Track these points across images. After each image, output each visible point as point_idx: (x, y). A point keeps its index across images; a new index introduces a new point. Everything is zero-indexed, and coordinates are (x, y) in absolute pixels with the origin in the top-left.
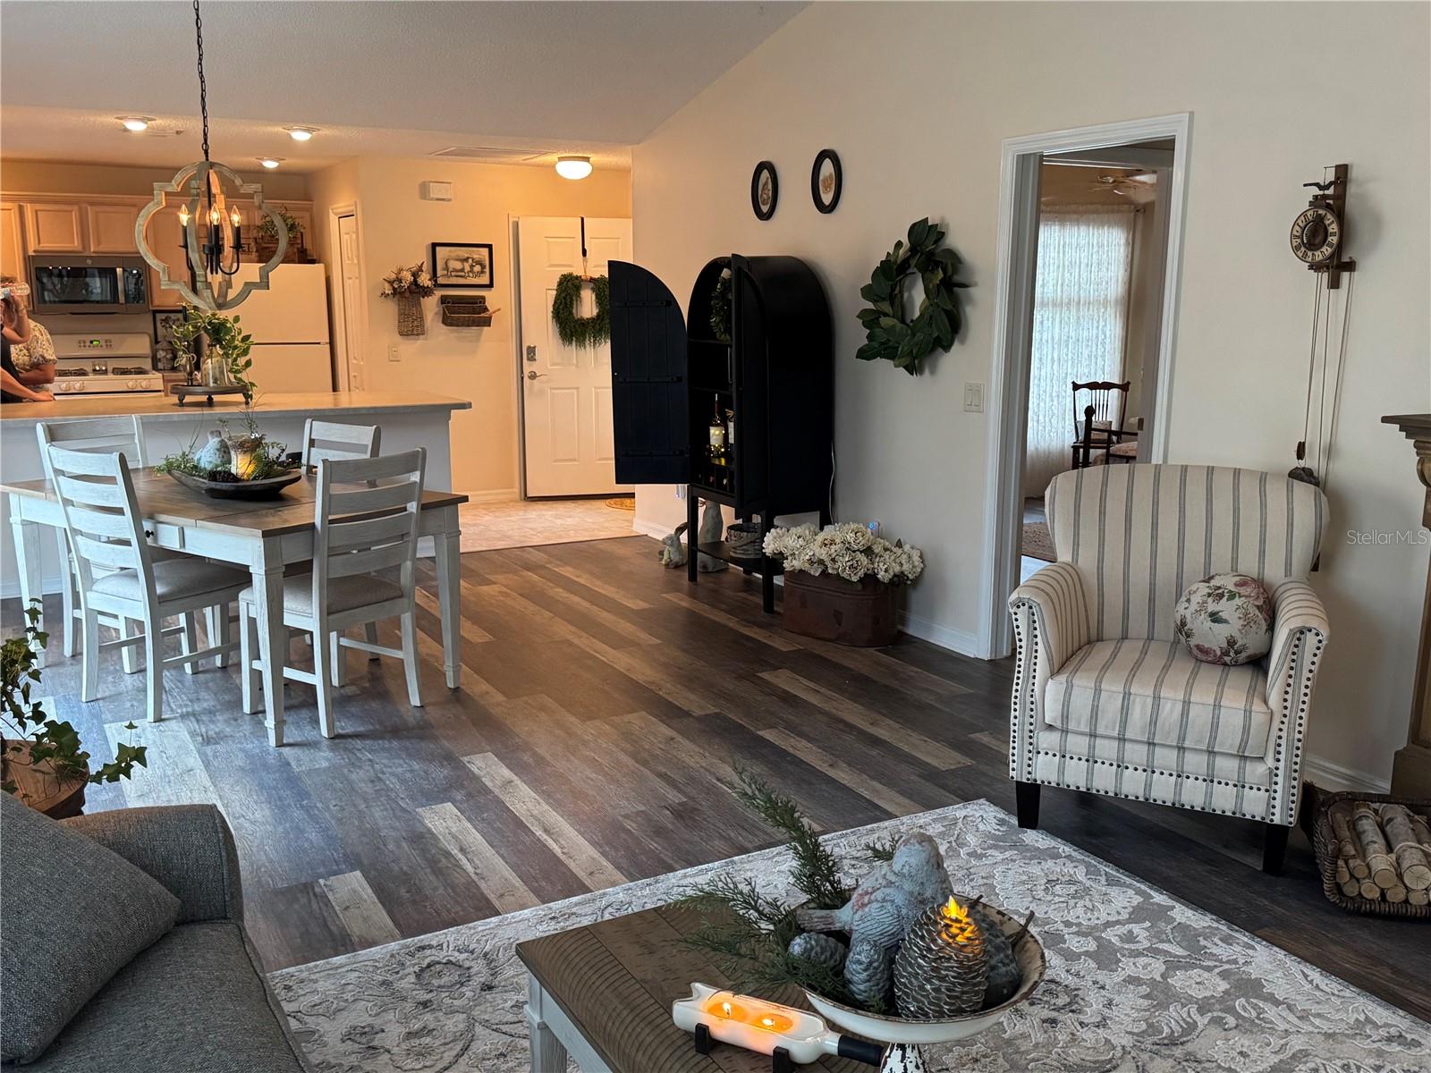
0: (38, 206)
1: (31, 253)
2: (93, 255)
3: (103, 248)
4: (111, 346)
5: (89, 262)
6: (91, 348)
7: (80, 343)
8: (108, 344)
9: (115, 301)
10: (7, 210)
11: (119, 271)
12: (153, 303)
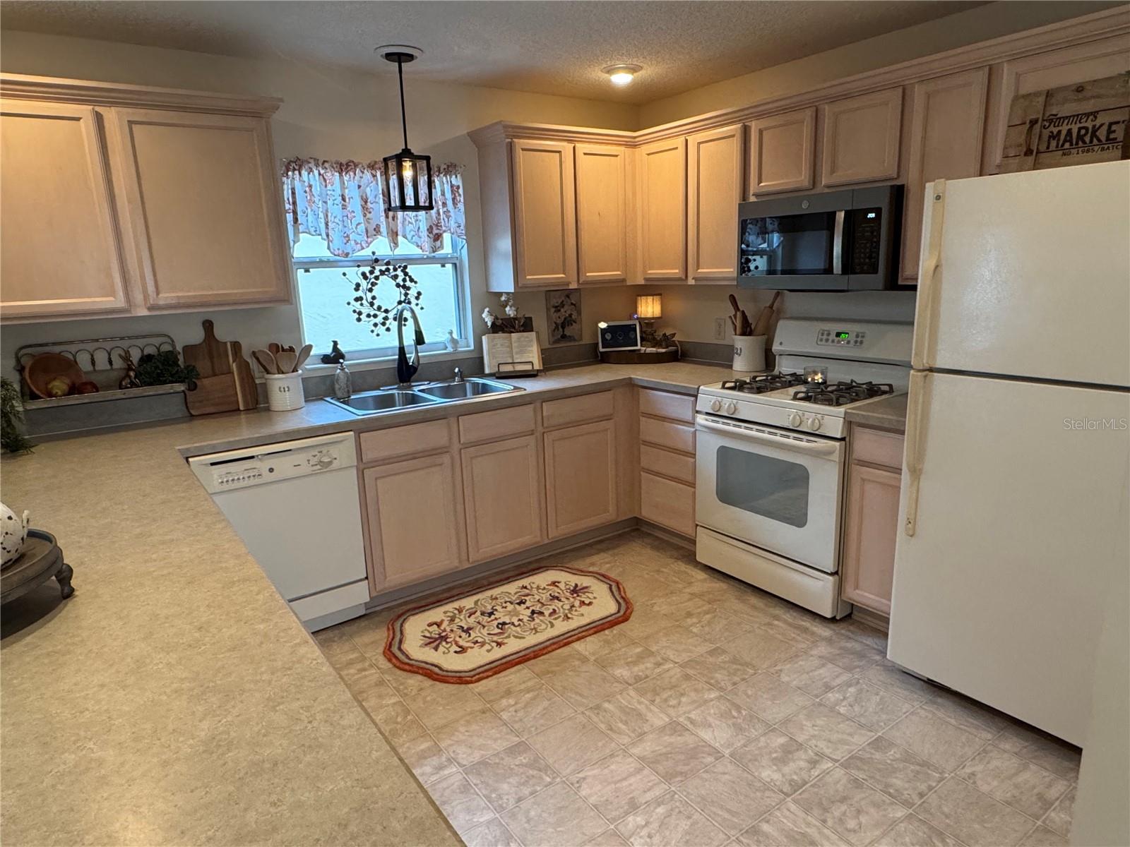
0: (764, 123)
1: (752, 199)
2: (827, 190)
3: (841, 176)
4: (861, 342)
5: (805, 205)
6: (835, 344)
7: (823, 334)
8: (859, 339)
9: (829, 270)
10: (733, 136)
11: (841, 216)
12: (903, 271)
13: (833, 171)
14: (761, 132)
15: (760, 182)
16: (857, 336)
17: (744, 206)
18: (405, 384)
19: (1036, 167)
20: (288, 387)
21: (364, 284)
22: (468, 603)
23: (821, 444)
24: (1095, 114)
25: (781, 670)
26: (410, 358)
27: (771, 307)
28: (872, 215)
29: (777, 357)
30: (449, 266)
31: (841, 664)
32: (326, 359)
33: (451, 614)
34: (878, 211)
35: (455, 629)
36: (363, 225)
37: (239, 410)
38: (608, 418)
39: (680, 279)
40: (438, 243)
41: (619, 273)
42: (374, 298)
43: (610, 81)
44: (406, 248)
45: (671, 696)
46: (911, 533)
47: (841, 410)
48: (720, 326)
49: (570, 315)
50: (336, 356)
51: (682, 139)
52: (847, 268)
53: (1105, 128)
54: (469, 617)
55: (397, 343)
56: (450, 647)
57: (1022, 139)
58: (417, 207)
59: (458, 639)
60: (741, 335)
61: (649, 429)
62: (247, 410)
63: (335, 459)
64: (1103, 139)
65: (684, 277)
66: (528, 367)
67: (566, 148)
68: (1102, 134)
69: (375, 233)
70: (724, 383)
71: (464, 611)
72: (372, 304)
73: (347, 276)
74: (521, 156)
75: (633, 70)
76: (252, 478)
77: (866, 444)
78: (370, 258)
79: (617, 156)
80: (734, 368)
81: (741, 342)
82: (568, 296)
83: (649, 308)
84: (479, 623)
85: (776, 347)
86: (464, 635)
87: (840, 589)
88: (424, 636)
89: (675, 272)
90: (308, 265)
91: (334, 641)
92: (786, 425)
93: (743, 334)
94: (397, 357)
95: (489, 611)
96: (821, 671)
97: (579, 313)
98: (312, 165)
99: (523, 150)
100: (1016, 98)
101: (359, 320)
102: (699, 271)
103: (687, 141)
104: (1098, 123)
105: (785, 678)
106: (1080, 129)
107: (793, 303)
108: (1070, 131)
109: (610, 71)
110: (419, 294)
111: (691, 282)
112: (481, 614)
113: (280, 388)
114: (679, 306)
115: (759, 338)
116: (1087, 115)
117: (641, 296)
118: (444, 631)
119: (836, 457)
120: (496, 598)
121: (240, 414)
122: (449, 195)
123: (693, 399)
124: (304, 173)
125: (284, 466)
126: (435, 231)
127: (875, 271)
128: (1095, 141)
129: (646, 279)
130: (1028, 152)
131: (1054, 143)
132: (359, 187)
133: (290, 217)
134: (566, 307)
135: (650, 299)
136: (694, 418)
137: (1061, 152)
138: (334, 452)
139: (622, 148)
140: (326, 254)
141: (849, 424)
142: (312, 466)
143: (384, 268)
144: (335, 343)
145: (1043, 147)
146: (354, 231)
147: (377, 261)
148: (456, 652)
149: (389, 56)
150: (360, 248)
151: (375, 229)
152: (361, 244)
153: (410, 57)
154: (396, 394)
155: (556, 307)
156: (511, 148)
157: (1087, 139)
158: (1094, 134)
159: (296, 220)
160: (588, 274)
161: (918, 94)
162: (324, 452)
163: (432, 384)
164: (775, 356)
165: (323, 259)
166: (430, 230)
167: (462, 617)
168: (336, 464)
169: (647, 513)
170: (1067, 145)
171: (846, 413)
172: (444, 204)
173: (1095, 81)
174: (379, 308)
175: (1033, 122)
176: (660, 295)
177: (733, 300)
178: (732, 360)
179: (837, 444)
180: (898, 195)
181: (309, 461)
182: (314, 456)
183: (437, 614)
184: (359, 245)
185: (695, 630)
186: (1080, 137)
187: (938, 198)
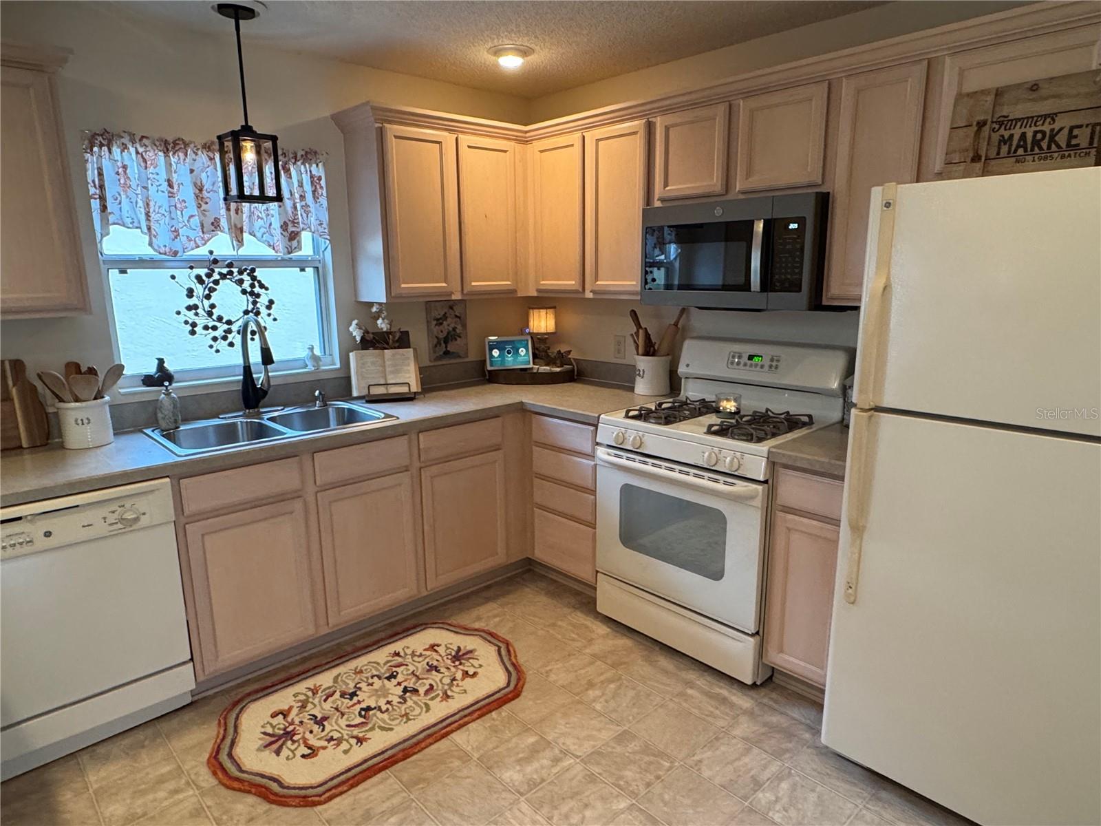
0: (671, 119)
1: (657, 204)
2: (742, 197)
3: (756, 182)
4: (777, 367)
5: (718, 212)
6: (747, 368)
7: (733, 357)
8: (774, 364)
9: (746, 287)
10: (635, 133)
11: (759, 227)
12: (827, 291)
13: (749, 174)
14: (667, 129)
15: (666, 185)
16: (772, 360)
17: (648, 212)
18: (251, 411)
19: (985, 173)
20: (88, 419)
21: (199, 290)
22: (325, 679)
23: (740, 487)
24: (1052, 117)
25: (700, 761)
26: (259, 378)
27: (676, 325)
28: (793, 226)
29: (683, 380)
30: (310, 271)
31: (767, 748)
32: (148, 381)
33: (302, 697)
34: (801, 221)
35: (305, 720)
36: (197, 217)
37: (21, 447)
38: (497, 448)
39: (576, 292)
40: (295, 243)
41: (509, 283)
42: (213, 306)
43: (497, 66)
44: (253, 247)
45: (571, 810)
46: (852, 599)
47: (763, 448)
48: (619, 343)
49: (454, 329)
50: (162, 377)
51: (578, 135)
52: (766, 285)
53: (1066, 131)
54: (325, 701)
55: (240, 361)
56: (296, 749)
57: (968, 143)
58: (263, 198)
59: (308, 735)
60: (644, 355)
61: (543, 460)
62: (33, 447)
63: (144, 514)
64: (1063, 145)
65: (581, 290)
66: (404, 389)
67: (448, 138)
68: (1062, 139)
69: (213, 228)
70: (628, 411)
71: (320, 692)
72: (210, 314)
73: (176, 280)
74: (393, 145)
75: (524, 53)
76: (18, 546)
77: (794, 489)
78: (206, 258)
79: (505, 151)
80: (635, 392)
81: (643, 363)
82: (451, 308)
83: (542, 322)
84: (337, 709)
85: (682, 369)
86: (316, 728)
87: (761, 651)
88: (265, 733)
89: (571, 283)
90: (124, 265)
91: (143, 747)
92: (699, 463)
93: (647, 354)
94: (241, 377)
95: (351, 691)
96: (746, 760)
97: (464, 326)
98: (126, 140)
99: (396, 137)
100: (960, 97)
101: (193, 333)
102: (598, 283)
103: (584, 137)
104: (1056, 126)
105: (706, 773)
106: (1036, 133)
107: (700, 321)
108: (1023, 136)
109: (498, 52)
110: (271, 302)
111: (589, 295)
112: (341, 696)
113: (76, 420)
114: (573, 321)
115: (663, 358)
116: (1045, 117)
117: (533, 309)
118: (292, 723)
119: (758, 502)
120: (361, 672)
121: (21, 454)
122: (308, 187)
123: (592, 428)
124: (116, 150)
125: (67, 528)
126: (291, 229)
127: (799, 290)
128: (1054, 147)
129: (539, 291)
130: (976, 158)
131: (1005, 149)
132: (192, 171)
133: (95, 204)
134: (449, 320)
135: (543, 312)
136: (594, 450)
137: (1013, 159)
138: (142, 504)
139: (512, 143)
140: (148, 252)
141: (773, 464)
142: (110, 525)
143: (225, 271)
144: (161, 361)
145: (993, 153)
146: (186, 225)
147: (215, 261)
148: (303, 756)
149: (223, 9)
150: (194, 246)
151: (212, 224)
152: (195, 241)
153: (249, 13)
154: (239, 423)
155: (438, 320)
156: (381, 133)
157: (1044, 145)
158: (1052, 139)
159: (104, 208)
160: (473, 284)
161: (846, 92)
162: (128, 505)
163: (286, 409)
164: (681, 379)
165: (144, 258)
166: (284, 227)
167: (316, 701)
168: (144, 521)
169: (540, 554)
170: (1021, 151)
171: (769, 452)
172: (302, 197)
173: (1052, 78)
174: (220, 319)
175: (981, 125)
176: (554, 308)
177: (634, 314)
178: (633, 382)
179: (760, 488)
180: (824, 203)
181: (105, 518)
182: (113, 512)
183: (284, 698)
184: (192, 243)
185: (598, 707)
186: (1037, 143)
187: (888, 205)
